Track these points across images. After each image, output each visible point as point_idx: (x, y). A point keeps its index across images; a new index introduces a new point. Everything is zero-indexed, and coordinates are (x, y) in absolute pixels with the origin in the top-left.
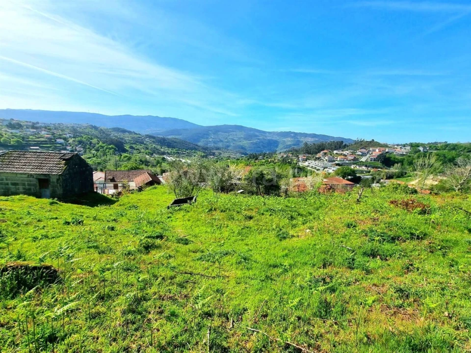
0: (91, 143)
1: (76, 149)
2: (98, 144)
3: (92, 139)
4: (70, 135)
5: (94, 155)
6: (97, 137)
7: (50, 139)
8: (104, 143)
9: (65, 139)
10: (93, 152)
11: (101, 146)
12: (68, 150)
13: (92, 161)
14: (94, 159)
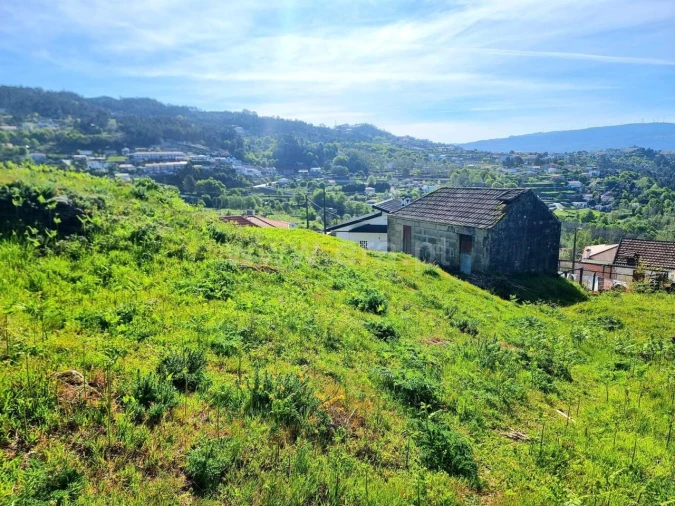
0: (633, 186)
1: (600, 199)
2: (649, 187)
3: (636, 178)
4: (595, 172)
5: (633, 210)
6: (648, 173)
7: (558, 181)
8: (662, 186)
9: (584, 180)
10: (635, 204)
11: (654, 192)
12: (585, 201)
13: (627, 224)
14: (633, 219)
